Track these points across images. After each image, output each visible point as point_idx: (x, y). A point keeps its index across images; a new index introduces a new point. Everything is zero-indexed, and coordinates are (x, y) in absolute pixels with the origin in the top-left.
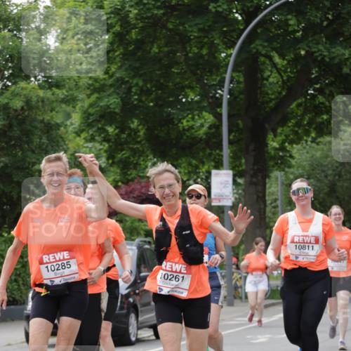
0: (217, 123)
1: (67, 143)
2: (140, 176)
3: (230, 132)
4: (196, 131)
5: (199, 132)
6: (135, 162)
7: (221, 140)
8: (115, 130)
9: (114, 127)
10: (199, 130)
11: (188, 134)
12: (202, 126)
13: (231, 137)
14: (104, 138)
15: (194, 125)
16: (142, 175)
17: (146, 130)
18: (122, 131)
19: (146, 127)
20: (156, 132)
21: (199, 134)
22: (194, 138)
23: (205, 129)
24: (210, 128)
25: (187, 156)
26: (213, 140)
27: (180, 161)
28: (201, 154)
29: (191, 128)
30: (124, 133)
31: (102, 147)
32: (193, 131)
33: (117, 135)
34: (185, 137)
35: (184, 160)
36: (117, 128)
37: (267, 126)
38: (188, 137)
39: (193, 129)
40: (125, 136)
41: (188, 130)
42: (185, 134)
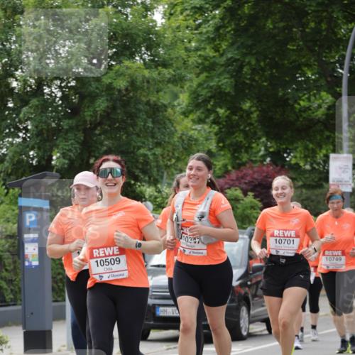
1: (175, 125)
2: (252, 161)
4: (313, 113)
5: (315, 114)
6: (247, 145)
8: (226, 111)
9: (224, 108)
10: (317, 111)
11: (305, 115)
12: (320, 106)
14: (214, 120)
15: (310, 106)
16: (254, 159)
17: (260, 112)
18: (234, 113)
19: (260, 109)
20: (270, 114)
21: (316, 116)
22: (312, 120)
23: (323, 110)
24: (328, 109)
25: (303, 139)
27: (295, 145)
28: (319, 137)
29: (309, 108)
30: (236, 115)
31: (211, 130)
32: (310, 112)
33: (227, 117)
34: (301, 119)
35: (300, 143)
38: (304, 118)
39: (310, 110)
40: (237, 118)
41: (305, 111)
42: (301, 116)
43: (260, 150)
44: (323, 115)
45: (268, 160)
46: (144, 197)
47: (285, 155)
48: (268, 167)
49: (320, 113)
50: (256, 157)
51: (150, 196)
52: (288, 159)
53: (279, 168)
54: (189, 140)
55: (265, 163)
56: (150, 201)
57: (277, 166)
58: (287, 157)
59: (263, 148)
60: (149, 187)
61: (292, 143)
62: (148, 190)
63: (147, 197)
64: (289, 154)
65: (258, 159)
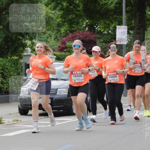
0: (120, 2)
2: (79, 29)
3: (127, 6)
4: (109, 6)
5: (110, 6)
6: (77, 21)
7: (122, 10)
8: (67, 4)
9: (66, 2)
10: (111, 5)
11: (104, 7)
12: (112, 3)
13: (127, 9)
14: (61, 8)
15: (108, 2)
16: (80, 28)
17: (83, 5)
18: (71, 5)
19: (83, 4)
20: (88, 6)
21: (110, 7)
22: (108, 10)
23: (113, 5)
24: (116, 4)
25: (104, 19)
26: (118, 10)
27: (100, 22)
28: (111, 18)
29: (107, 4)
30: (72, 6)
31: (59, 13)
32: (107, 5)
34: (103, 9)
35: (102, 21)
36: (68, 3)
37: (146, 3)
38: (104, 8)
40: (72, 7)
41: (105, 5)
42: (103, 7)
43: (83, 24)
44: (113, 7)
45: (87, 28)
46: (27, 46)
47: (95, 26)
48: (87, 32)
49: (112, 6)
50: (81, 27)
51: (30, 45)
52: (96, 29)
53: (92, 32)
54: (49, 18)
55: (85, 30)
56: (29, 47)
57: (91, 32)
58: (96, 27)
59: (85, 23)
60: (29, 41)
61: (99, 21)
62: (29, 42)
63: (28, 46)
64: (97, 26)
65: (82, 28)
